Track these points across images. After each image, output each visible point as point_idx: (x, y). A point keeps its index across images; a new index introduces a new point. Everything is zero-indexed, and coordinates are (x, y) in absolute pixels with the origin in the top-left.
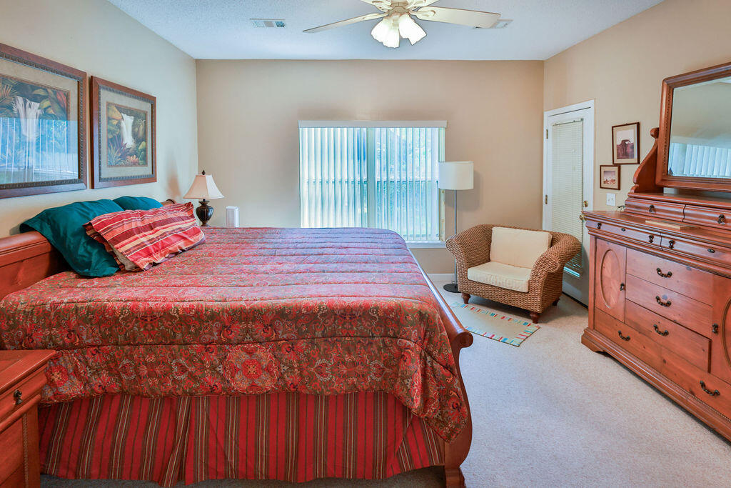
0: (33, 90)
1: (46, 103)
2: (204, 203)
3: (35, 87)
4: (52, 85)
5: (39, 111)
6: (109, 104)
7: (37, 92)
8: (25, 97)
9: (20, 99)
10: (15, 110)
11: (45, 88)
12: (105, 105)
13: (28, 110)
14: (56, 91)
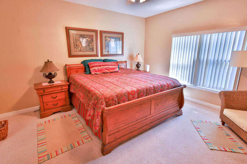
0: (84, 36)
1: (87, 38)
2: (138, 63)
3: (84, 35)
4: (88, 34)
5: (86, 40)
6: (105, 37)
7: (85, 36)
8: (82, 38)
9: (81, 38)
10: (80, 40)
11: (87, 35)
12: (104, 37)
13: (83, 40)
14: (89, 35)
